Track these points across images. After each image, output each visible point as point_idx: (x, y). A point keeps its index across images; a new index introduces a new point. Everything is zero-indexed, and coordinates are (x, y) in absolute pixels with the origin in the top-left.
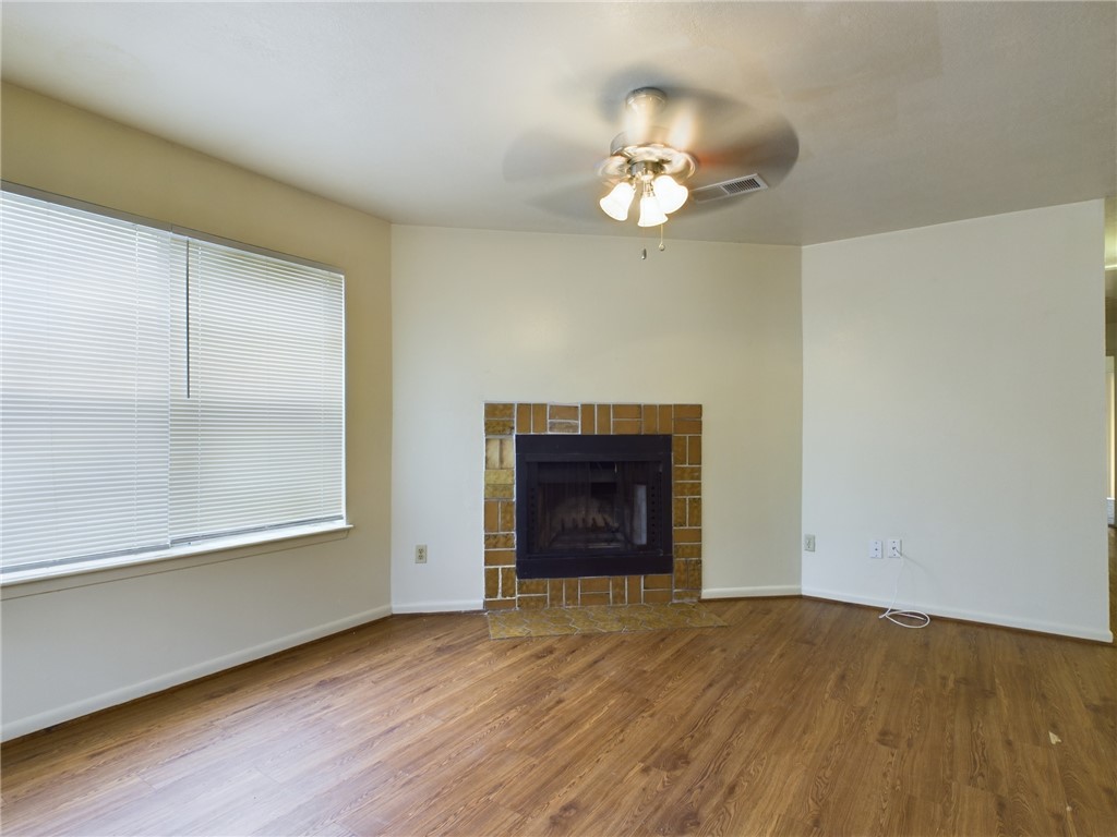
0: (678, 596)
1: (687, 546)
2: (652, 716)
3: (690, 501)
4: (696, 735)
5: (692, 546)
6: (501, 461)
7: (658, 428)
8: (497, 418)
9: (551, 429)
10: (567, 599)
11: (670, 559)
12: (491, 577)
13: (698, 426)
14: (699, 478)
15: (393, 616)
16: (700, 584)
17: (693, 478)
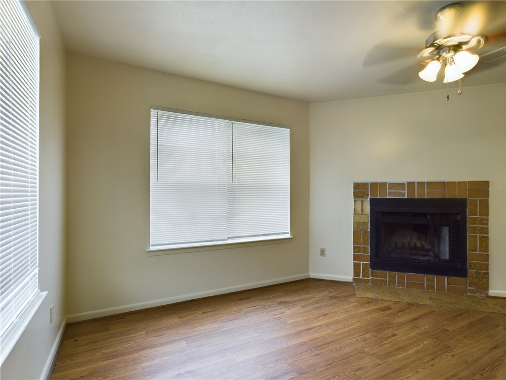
0: (470, 291)
1: (478, 263)
2: (453, 356)
3: (480, 237)
4: (485, 375)
5: (482, 264)
6: (362, 210)
7: (457, 194)
8: (360, 190)
9: (389, 195)
10: (399, 283)
11: (466, 270)
12: (356, 267)
13: (486, 193)
14: (487, 224)
15: (310, 279)
16: (488, 286)
17: (482, 224)
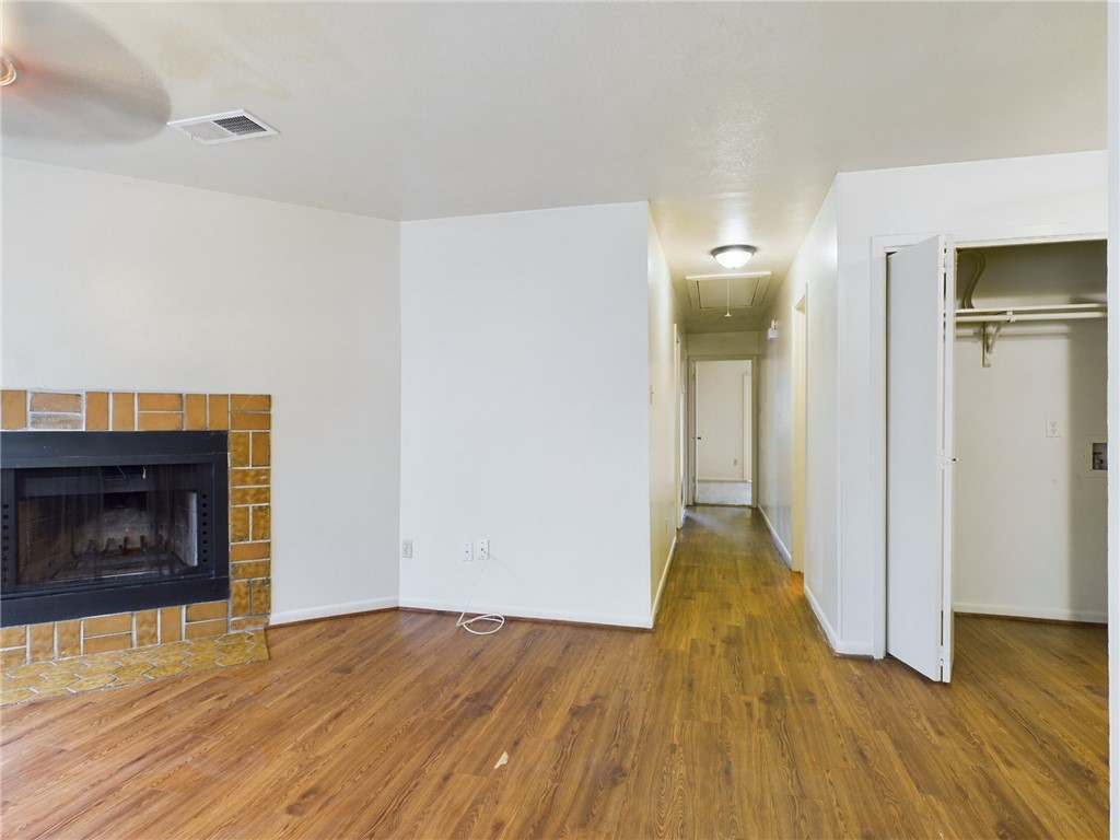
0: (237, 625)
1: (249, 565)
3: (254, 510)
5: (257, 564)
7: (206, 422)
9: (33, 423)
10: (62, 648)
11: (227, 582)
13: (266, 420)
14: (267, 481)
16: (269, 608)
17: (258, 482)
